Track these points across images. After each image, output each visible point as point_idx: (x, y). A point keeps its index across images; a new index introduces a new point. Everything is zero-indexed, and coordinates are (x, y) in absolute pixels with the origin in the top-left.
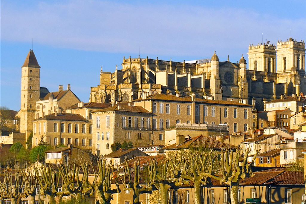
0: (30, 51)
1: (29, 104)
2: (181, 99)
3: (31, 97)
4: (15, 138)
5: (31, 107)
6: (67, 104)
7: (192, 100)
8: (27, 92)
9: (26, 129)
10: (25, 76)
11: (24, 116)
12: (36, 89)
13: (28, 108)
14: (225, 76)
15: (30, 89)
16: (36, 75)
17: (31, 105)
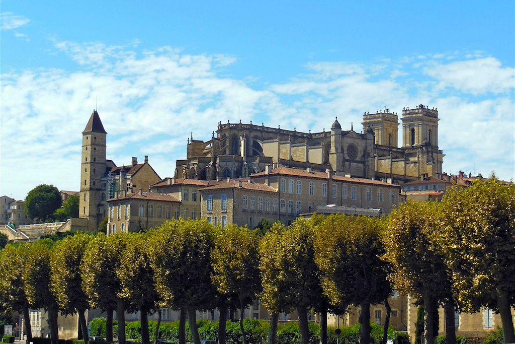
0: (93, 112)
1: (92, 181)
2: (311, 175)
3: (94, 171)
4: (74, 224)
5: (94, 184)
6: (143, 181)
7: (329, 177)
8: (89, 165)
9: (88, 214)
10: (87, 144)
11: (85, 197)
12: (101, 162)
13: (90, 185)
14: (348, 150)
15: (93, 161)
16: (101, 143)
17: (94, 182)
